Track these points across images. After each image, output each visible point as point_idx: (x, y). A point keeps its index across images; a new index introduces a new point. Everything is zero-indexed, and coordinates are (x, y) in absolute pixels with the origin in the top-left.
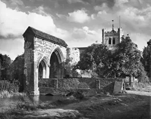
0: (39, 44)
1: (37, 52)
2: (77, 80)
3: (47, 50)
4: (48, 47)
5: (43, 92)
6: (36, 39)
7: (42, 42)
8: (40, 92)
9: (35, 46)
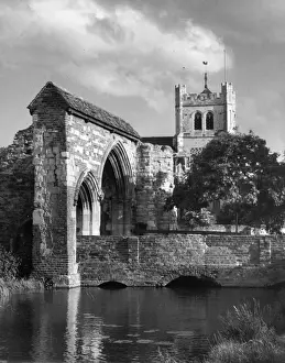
0: (77, 133)
1: (72, 157)
2: (199, 238)
3: (96, 151)
4: (96, 142)
5: (92, 278)
6: (70, 120)
7: (85, 128)
8: (83, 277)
9: (68, 139)
